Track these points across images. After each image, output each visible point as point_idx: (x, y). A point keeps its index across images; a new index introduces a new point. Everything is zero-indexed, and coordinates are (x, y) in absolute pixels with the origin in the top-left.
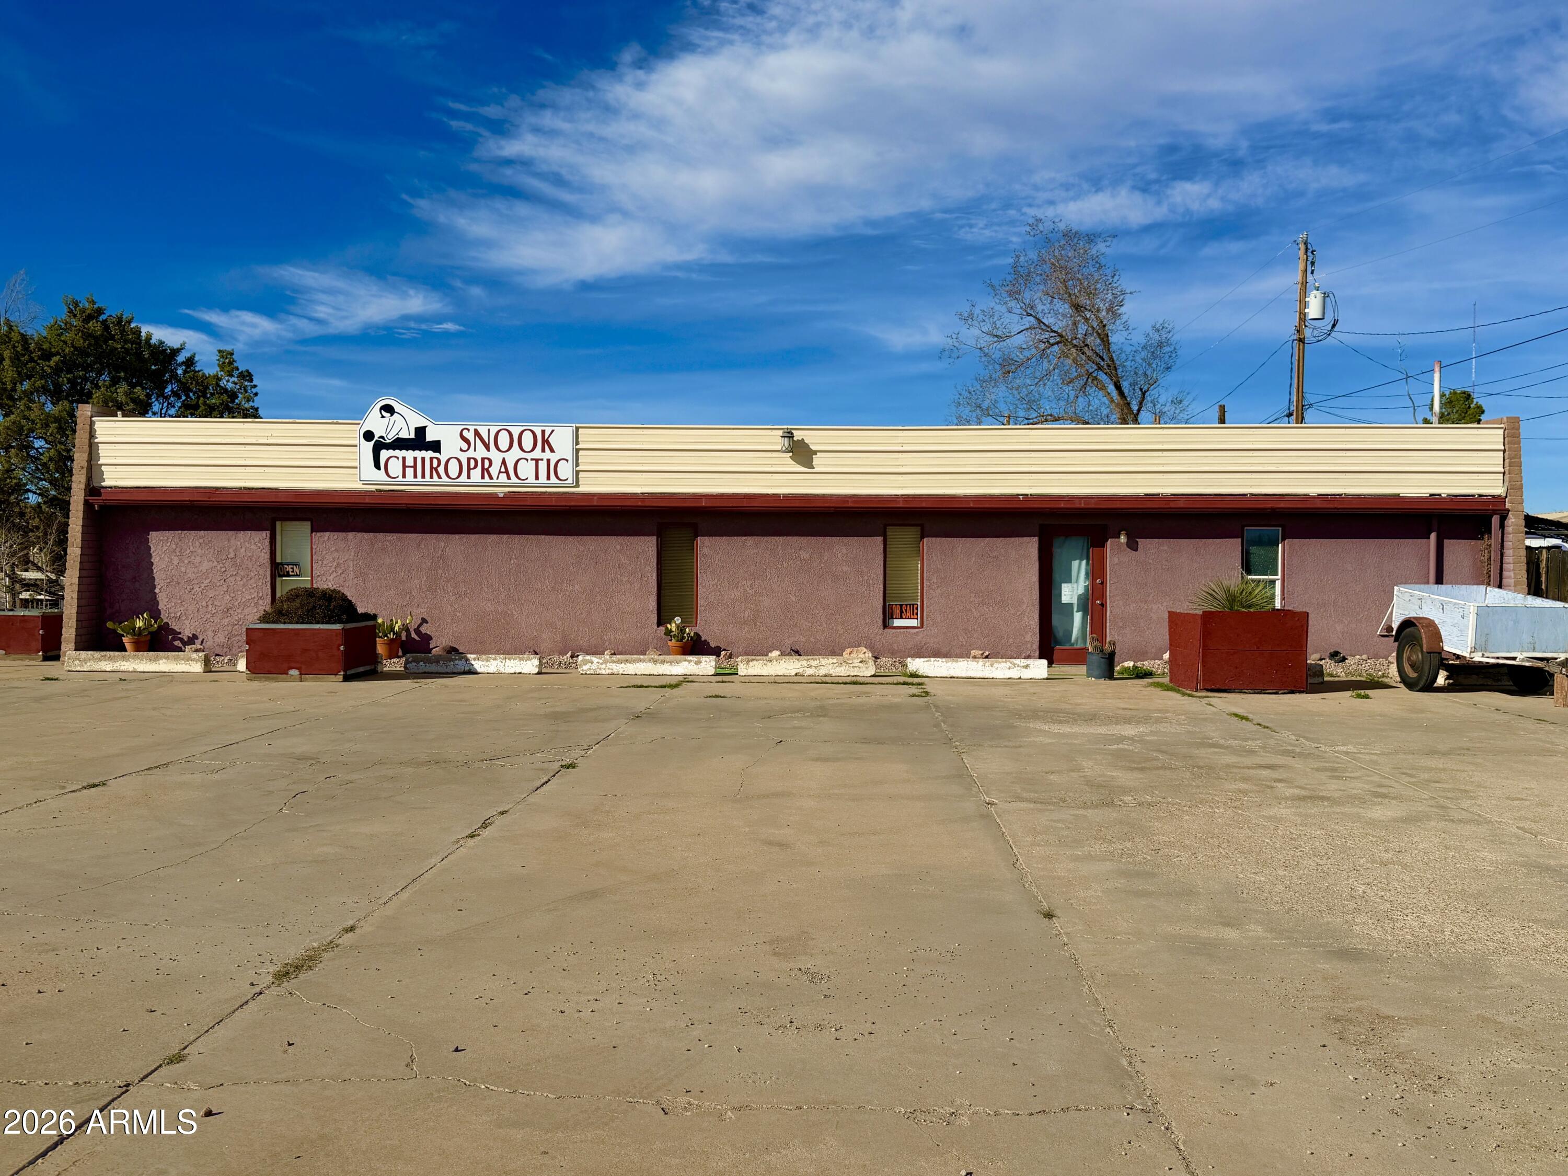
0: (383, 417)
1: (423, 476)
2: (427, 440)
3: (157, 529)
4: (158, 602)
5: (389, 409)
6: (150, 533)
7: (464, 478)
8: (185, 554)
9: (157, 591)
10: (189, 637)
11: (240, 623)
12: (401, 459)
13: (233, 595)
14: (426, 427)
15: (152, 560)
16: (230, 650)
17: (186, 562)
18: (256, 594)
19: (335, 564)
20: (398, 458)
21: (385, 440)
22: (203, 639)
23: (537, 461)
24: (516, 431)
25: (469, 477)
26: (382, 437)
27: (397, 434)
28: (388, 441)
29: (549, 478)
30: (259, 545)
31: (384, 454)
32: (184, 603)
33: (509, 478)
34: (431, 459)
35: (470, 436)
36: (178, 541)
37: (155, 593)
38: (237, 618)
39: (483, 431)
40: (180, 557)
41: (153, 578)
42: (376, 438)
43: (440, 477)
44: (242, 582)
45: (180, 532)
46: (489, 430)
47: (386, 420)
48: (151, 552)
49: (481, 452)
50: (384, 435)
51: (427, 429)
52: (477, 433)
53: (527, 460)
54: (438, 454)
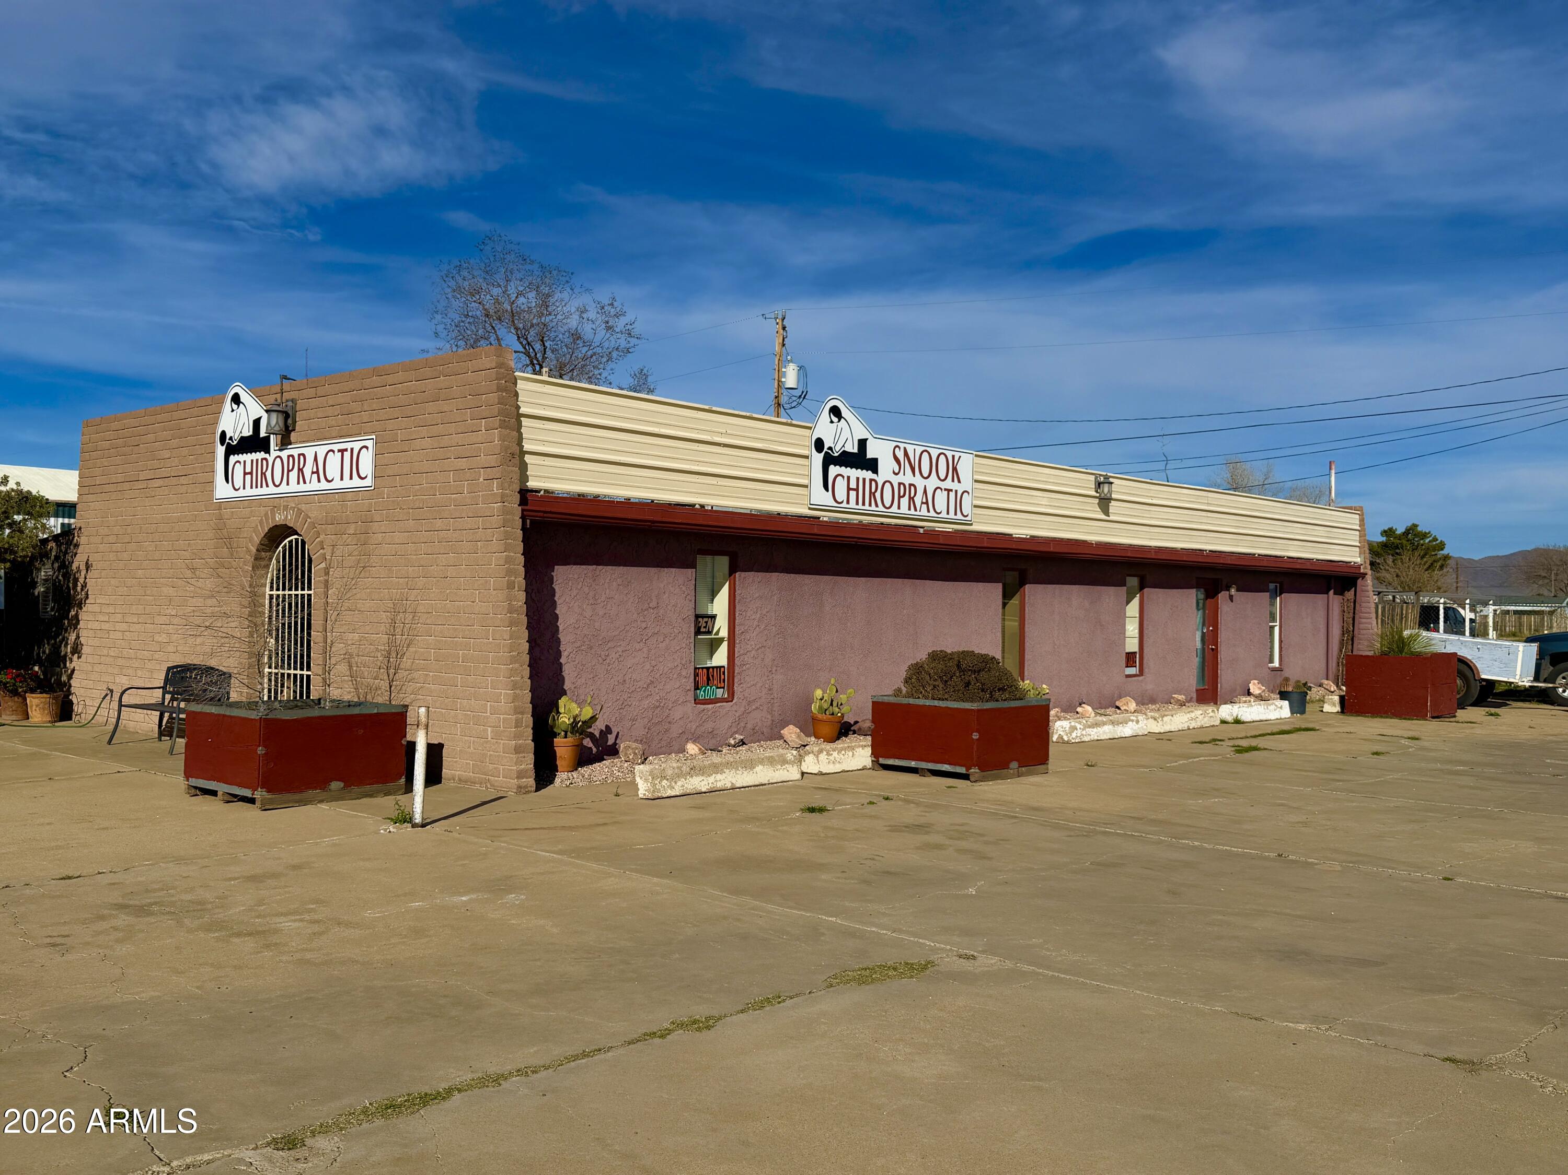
0: (832, 422)
1: (864, 504)
2: (868, 457)
3: (565, 562)
4: (564, 678)
5: (835, 411)
6: (556, 567)
7: (894, 509)
8: (600, 601)
9: (563, 660)
10: (602, 731)
11: (662, 705)
12: (846, 478)
13: (654, 663)
14: (867, 439)
15: (557, 612)
16: (649, 746)
17: (601, 613)
18: (679, 660)
19: (759, 616)
20: (843, 477)
21: (834, 453)
22: (618, 733)
23: (949, 491)
24: (934, 453)
25: (899, 508)
26: (830, 448)
27: (843, 446)
28: (836, 454)
29: (956, 514)
30: (684, 588)
31: (833, 470)
32: (596, 678)
33: (929, 511)
34: (871, 480)
35: (900, 455)
36: (591, 581)
37: (561, 663)
38: (658, 698)
39: (910, 449)
40: (593, 606)
41: (558, 642)
42: (825, 449)
43: (877, 506)
44: (664, 644)
45: (594, 566)
46: (915, 449)
47: (835, 425)
48: (556, 599)
49: (908, 478)
50: (833, 446)
51: (868, 442)
52: (906, 454)
53: (941, 489)
54: (876, 475)
